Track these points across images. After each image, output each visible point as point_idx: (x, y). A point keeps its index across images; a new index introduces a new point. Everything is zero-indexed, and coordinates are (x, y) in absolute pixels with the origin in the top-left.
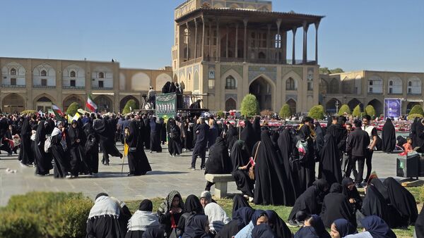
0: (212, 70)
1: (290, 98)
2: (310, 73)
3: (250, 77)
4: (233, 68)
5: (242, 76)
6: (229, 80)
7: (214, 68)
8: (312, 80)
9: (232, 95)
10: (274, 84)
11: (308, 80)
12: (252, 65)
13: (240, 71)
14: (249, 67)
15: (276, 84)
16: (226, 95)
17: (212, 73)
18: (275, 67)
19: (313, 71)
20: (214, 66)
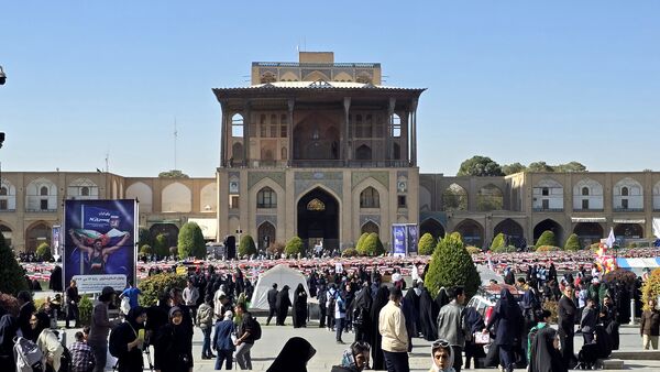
0: (234, 179)
1: (367, 220)
2: (403, 179)
3: (297, 189)
4: (268, 175)
5: (284, 188)
6: (267, 195)
7: (238, 177)
8: (405, 191)
9: (269, 217)
10: (339, 199)
11: (398, 191)
12: (300, 170)
13: (281, 180)
14: (296, 174)
15: (342, 199)
16: (258, 218)
17: (234, 184)
18: (341, 172)
19: (406, 176)
20: (238, 174)
